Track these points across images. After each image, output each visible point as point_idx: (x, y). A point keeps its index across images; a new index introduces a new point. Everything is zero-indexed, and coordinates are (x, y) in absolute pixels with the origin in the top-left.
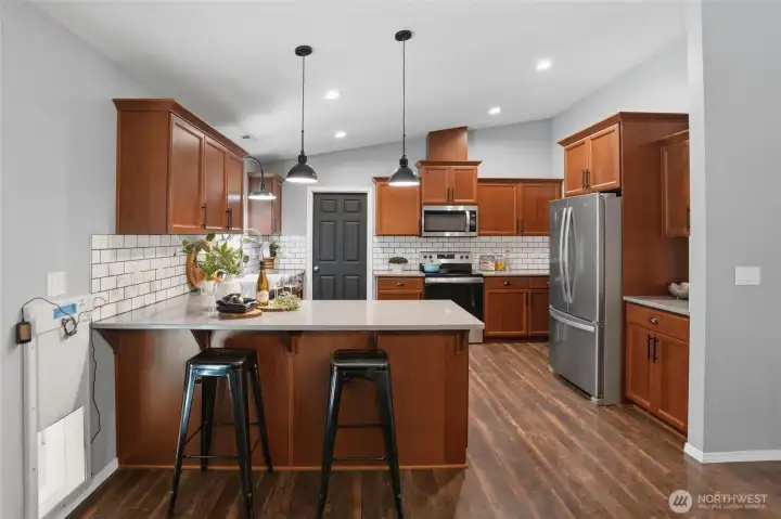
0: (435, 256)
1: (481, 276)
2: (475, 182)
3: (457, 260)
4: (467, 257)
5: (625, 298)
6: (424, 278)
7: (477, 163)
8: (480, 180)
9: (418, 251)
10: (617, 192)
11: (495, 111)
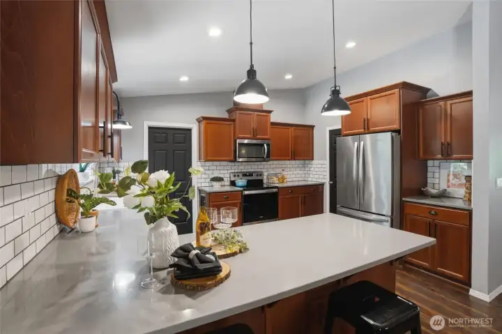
0: (240, 175)
1: (277, 187)
2: (269, 124)
3: (254, 177)
4: (261, 175)
5: (403, 199)
6: (242, 191)
7: (270, 112)
8: (273, 124)
9: (229, 171)
10: (398, 131)
11: (289, 77)
